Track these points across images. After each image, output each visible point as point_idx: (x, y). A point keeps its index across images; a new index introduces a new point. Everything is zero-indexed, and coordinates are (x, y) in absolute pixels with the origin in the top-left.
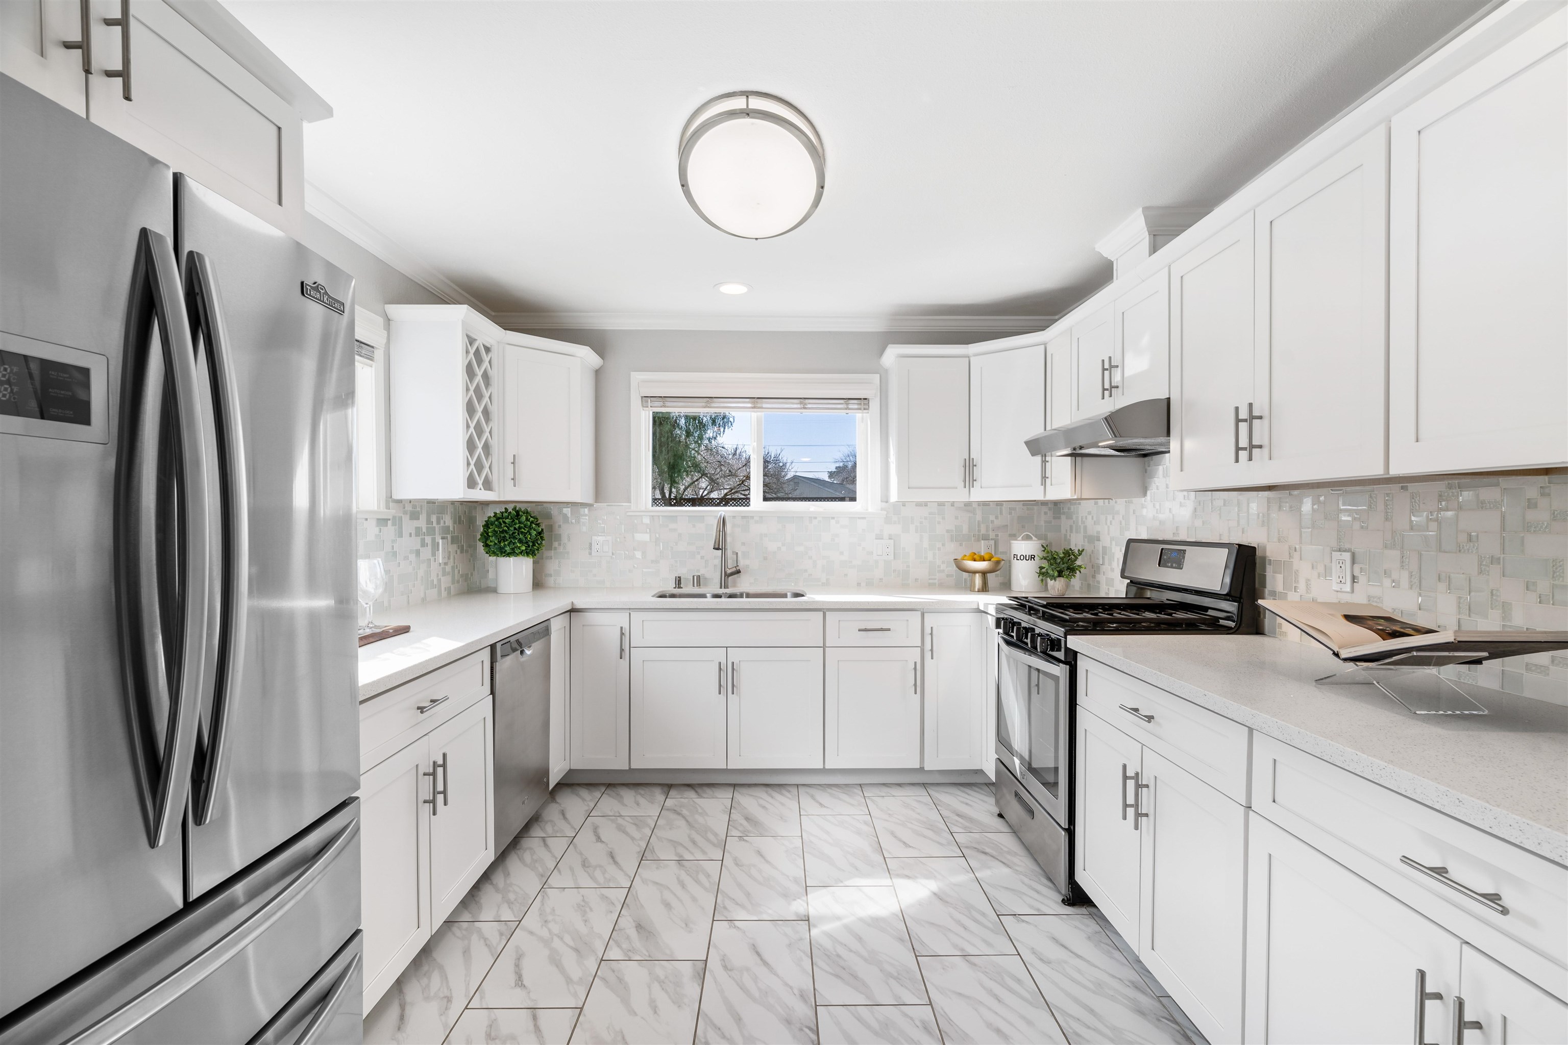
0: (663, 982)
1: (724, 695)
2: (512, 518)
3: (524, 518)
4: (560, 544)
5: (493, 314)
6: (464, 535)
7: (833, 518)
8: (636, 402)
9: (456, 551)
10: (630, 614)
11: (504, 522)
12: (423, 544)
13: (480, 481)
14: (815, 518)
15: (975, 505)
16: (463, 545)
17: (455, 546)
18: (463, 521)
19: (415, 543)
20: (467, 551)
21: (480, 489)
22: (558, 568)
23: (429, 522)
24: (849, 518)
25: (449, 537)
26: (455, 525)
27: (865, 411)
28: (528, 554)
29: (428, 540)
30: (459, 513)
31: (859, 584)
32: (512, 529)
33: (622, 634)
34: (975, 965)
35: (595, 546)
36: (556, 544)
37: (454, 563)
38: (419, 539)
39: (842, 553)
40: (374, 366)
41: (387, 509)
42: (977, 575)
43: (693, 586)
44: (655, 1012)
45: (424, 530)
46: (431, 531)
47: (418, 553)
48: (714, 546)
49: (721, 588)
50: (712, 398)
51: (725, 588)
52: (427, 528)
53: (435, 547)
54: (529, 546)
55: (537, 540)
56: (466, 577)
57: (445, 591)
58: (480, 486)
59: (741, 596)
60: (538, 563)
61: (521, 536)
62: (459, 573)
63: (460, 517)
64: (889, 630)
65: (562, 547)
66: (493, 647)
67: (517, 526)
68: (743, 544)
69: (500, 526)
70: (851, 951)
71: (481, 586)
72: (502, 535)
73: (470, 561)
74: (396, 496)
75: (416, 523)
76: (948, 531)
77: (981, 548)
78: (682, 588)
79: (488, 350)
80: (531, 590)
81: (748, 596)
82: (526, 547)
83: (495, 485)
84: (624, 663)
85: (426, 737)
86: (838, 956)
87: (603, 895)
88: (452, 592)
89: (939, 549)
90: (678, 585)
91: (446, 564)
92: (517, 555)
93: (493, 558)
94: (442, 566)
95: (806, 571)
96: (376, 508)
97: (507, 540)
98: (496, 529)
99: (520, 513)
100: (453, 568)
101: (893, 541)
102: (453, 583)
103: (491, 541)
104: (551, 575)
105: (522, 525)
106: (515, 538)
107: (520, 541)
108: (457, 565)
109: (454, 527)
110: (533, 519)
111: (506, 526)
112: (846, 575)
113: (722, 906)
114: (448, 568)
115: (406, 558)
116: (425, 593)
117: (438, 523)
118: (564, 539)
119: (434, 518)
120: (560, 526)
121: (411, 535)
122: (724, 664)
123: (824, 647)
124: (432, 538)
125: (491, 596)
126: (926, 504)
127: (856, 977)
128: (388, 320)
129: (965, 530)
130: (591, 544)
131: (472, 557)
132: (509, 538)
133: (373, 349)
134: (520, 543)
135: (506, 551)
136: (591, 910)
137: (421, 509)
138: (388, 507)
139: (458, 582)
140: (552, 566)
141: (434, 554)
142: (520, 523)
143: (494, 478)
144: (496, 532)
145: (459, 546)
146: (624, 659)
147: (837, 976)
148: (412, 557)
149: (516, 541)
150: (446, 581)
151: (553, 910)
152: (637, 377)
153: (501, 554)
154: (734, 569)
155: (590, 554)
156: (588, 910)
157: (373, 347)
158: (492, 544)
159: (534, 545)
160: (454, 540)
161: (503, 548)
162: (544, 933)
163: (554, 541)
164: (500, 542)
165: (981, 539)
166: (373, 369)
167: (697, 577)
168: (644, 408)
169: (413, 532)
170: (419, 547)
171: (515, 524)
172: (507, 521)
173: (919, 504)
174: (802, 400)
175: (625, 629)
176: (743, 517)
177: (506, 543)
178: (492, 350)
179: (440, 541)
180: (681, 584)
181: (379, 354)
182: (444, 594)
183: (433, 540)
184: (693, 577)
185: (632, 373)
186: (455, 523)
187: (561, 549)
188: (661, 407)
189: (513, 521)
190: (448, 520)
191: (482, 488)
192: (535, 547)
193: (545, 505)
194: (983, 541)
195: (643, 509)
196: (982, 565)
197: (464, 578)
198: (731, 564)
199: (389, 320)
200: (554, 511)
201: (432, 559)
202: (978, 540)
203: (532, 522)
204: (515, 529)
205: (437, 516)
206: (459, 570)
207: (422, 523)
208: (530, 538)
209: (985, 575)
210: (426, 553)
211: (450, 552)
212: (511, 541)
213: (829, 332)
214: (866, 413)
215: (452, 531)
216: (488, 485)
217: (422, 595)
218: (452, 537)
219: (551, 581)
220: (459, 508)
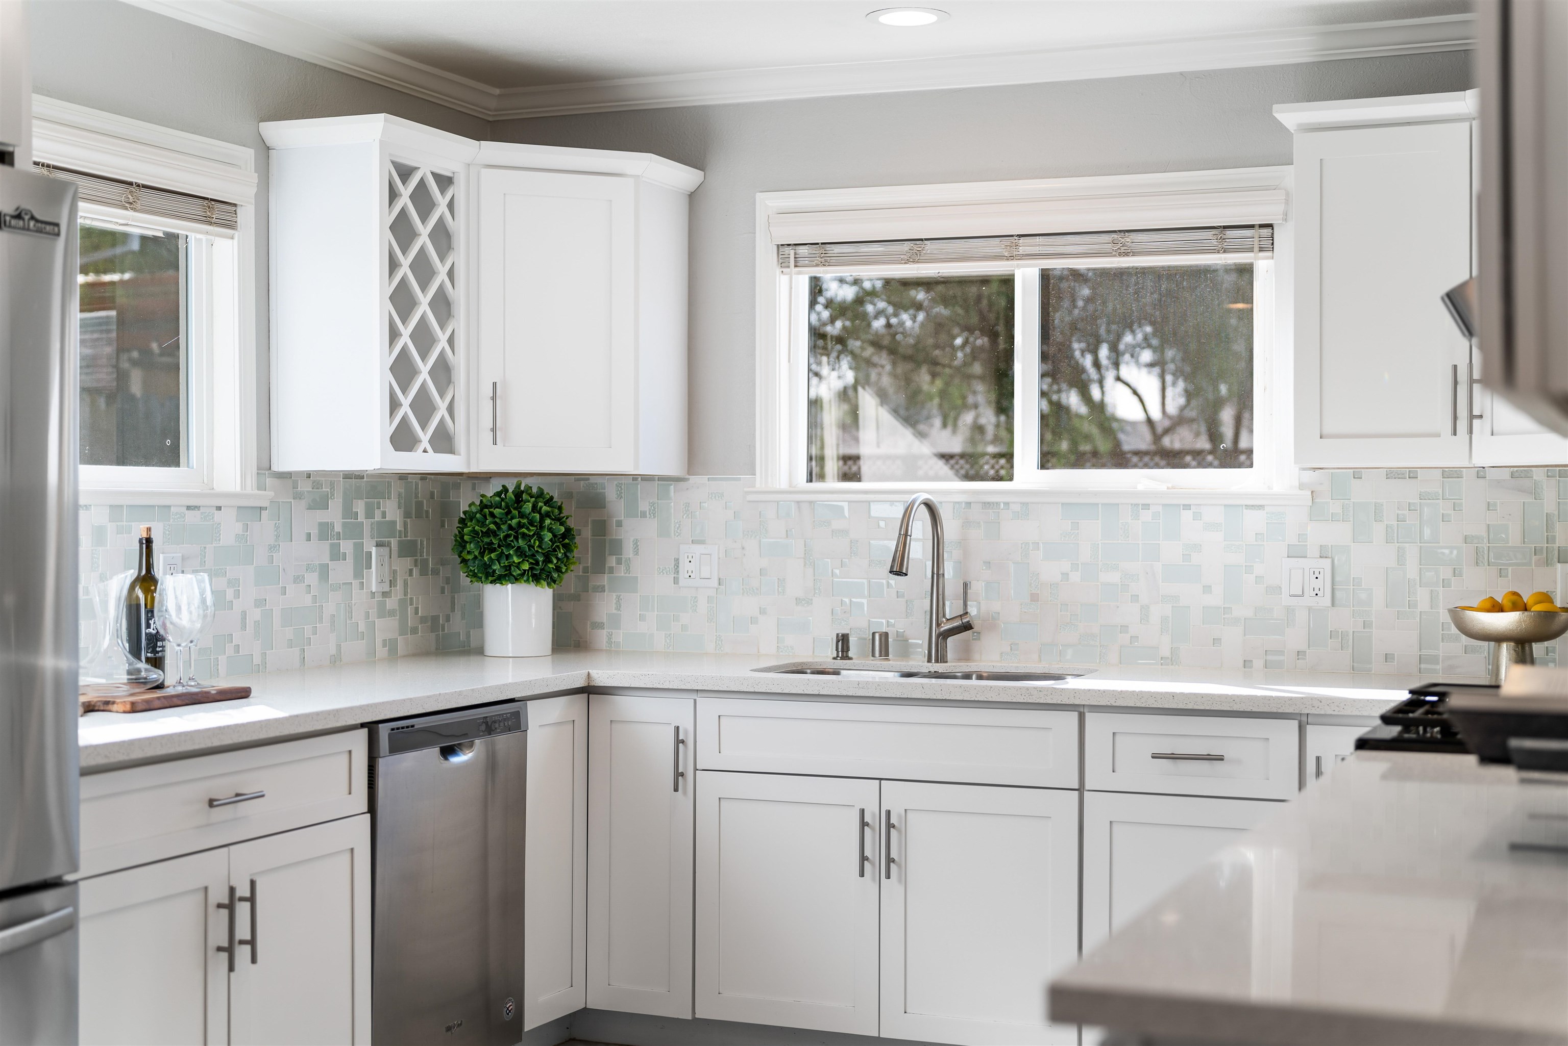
1: (873, 879)
2: (507, 506)
3: (528, 507)
4: (619, 562)
5: (497, 91)
6: (428, 539)
7: (1187, 507)
8: (766, 256)
9: (411, 571)
10: (695, 701)
11: (492, 515)
12: (336, 555)
13: (425, 437)
14: (1146, 506)
15: (1538, 475)
16: (427, 560)
17: (408, 562)
18: (427, 512)
19: (320, 551)
20: (435, 572)
21: (425, 451)
22: (614, 611)
23: (349, 512)
24: (1225, 506)
25: (394, 542)
26: (409, 520)
27: (1262, 254)
28: (536, 579)
29: (347, 546)
30: (416, 497)
31: (1247, 664)
32: (504, 527)
33: (679, 742)
35: (685, 566)
36: (612, 561)
37: (406, 594)
38: (326, 546)
39: (1207, 589)
40: (236, 236)
41: (259, 489)
42: (1504, 646)
43: (873, 655)
45: (338, 528)
46: (353, 531)
47: (324, 572)
48: (892, 567)
49: (929, 661)
50: (922, 240)
51: (937, 661)
52: (344, 525)
53: (362, 562)
54: (537, 563)
55: (555, 550)
56: (433, 623)
57: (384, 646)
58: (425, 443)
59: (967, 676)
60: (579, 600)
61: (521, 542)
62: (417, 613)
63: (419, 505)
64: (1220, 758)
65: (623, 567)
66: (372, 727)
67: (514, 522)
68: (988, 564)
69: (483, 524)
71: (469, 641)
72: (486, 540)
73: (443, 592)
74: (281, 465)
75: (321, 516)
76: (1466, 539)
77: (1555, 582)
78: (851, 659)
79: (444, 182)
80: (550, 653)
81: (980, 677)
82: (531, 563)
83: (460, 442)
84: (683, 800)
85: (225, 849)
88: (401, 648)
89: (1446, 584)
90: (842, 651)
91: (385, 594)
92: (516, 579)
93: (477, 584)
94: (379, 598)
95: (1124, 628)
96: (238, 489)
97: (494, 550)
98: (477, 528)
99: (525, 496)
100: (402, 603)
101: (1329, 561)
102: (402, 632)
103: (469, 552)
104: (600, 626)
105: (525, 521)
106: (509, 546)
107: (520, 552)
108: (411, 599)
109: (405, 524)
110: (548, 509)
111: (495, 523)
112: (1216, 641)
114: (391, 603)
115: (298, 579)
116: (339, 647)
117: (369, 514)
118: (628, 551)
119: (360, 507)
120: (619, 524)
121: (309, 537)
122: (873, 815)
123: (1081, 790)
124: (355, 544)
125: (474, 659)
126: (1412, 474)
128: (265, 150)
129: (1514, 537)
130: (677, 561)
131: (448, 583)
132: (499, 546)
133: (234, 208)
134: (519, 556)
135: (494, 571)
137: (332, 488)
138: (261, 487)
139: (414, 631)
141: (358, 574)
142: (522, 515)
143: (459, 429)
144: (476, 533)
145: (416, 561)
146: (685, 793)
148: (312, 578)
149: (511, 552)
150: (386, 628)
152: (768, 203)
153: (487, 578)
154: (957, 623)
155: (676, 581)
157: (235, 205)
158: (470, 557)
159: (548, 560)
160: (408, 549)
161: (490, 566)
163: (610, 555)
164: (482, 554)
165: (1556, 560)
166: (236, 241)
167: (880, 636)
168: (785, 270)
169: (315, 532)
170: (326, 559)
171: (512, 519)
172: (497, 511)
173: (1394, 474)
174: (1115, 236)
175: (686, 732)
176: (987, 505)
177: (493, 555)
178: (455, 180)
179: (374, 550)
180: (848, 650)
181: (246, 216)
182: (382, 652)
183: (359, 547)
184: (874, 634)
185: (760, 196)
186: (407, 515)
187: (621, 572)
188: (817, 265)
189: (509, 512)
190: (392, 511)
191: (429, 449)
192: (551, 566)
193: (593, 480)
194: (1559, 565)
195: (783, 485)
196: (1506, 621)
197: (429, 624)
198: (951, 609)
199: (268, 148)
200: (611, 493)
201: (356, 583)
202: (1548, 563)
203: (548, 515)
204: (510, 528)
205: (366, 503)
206: (417, 609)
207: (334, 514)
208: (539, 546)
209: (1523, 648)
210: (343, 571)
211: (395, 572)
212: (502, 553)
213: (1181, 74)
214: (1267, 258)
215: (400, 531)
216: (441, 442)
217: (333, 651)
218: (400, 543)
219: (601, 637)
220: (417, 488)
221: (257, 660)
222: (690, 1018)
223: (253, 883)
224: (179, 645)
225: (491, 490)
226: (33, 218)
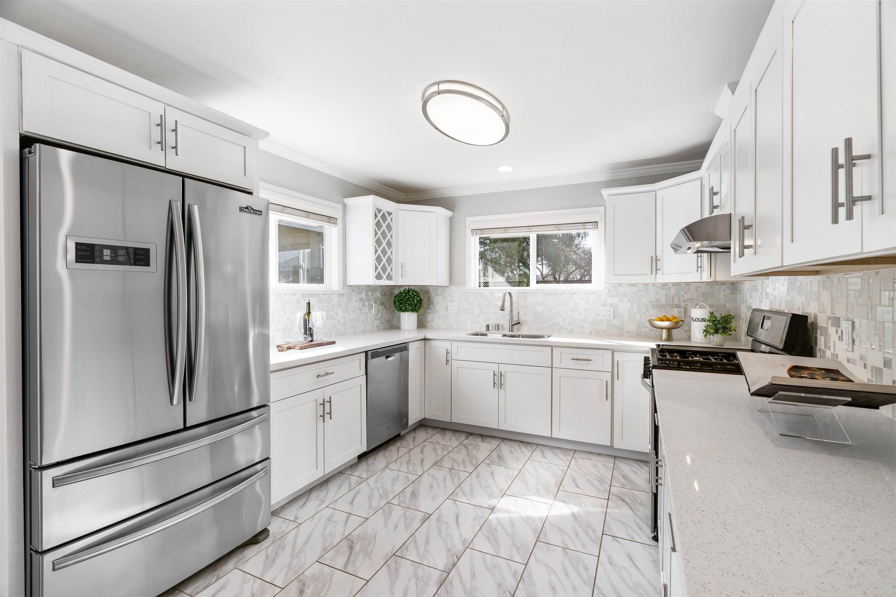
0: (407, 518)
1: (497, 388)
2: (406, 293)
3: (411, 294)
4: (433, 306)
5: (404, 194)
6: (387, 301)
7: (575, 293)
8: (468, 232)
9: (383, 309)
10: (451, 342)
11: (402, 295)
12: (364, 305)
13: (384, 276)
14: (565, 293)
15: (670, 285)
16: (387, 306)
17: (382, 307)
18: (387, 295)
19: (360, 305)
20: (389, 309)
21: (385, 280)
22: (432, 318)
23: (367, 295)
24: (585, 293)
25: (379, 302)
26: (382, 297)
27: (595, 229)
28: (413, 311)
29: (366, 303)
30: (384, 290)
31: (591, 333)
32: (405, 298)
33: (447, 352)
34: (567, 554)
35: (449, 308)
36: (431, 306)
37: (382, 314)
38: (361, 303)
39: (580, 314)
40: (337, 226)
41: (343, 289)
42: (664, 330)
43: (495, 330)
44: (395, 529)
45: (364, 299)
46: (368, 299)
47: (361, 309)
48: (501, 308)
49: (509, 331)
50: (507, 228)
51: (511, 332)
52: (366, 298)
53: (371, 307)
54: (413, 307)
55: (417, 304)
56: (389, 321)
57: (376, 327)
58: (385, 278)
59: (519, 336)
60: (424, 316)
61: (409, 302)
62: (385, 319)
63: (385, 293)
64: (590, 360)
65: (434, 308)
66: (366, 352)
67: (407, 297)
68: (524, 308)
69: (400, 298)
70: (504, 529)
71: (398, 325)
72: (401, 302)
73: (391, 314)
74: (349, 283)
75: (360, 296)
76: (650, 302)
77: (674, 313)
78: (490, 331)
79: (390, 214)
80: (416, 329)
81: (523, 337)
82: (411, 307)
83: (394, 278)
84: (448, 367)
85: (323, 388)
86: (496, 530)
87: (407, 476)
88: (380, 328)
89: (644, 313)
90: (488, 329)
91: (376, 315)
92: (408, 311)
93: (399, 312)
94: (375, 316)
95: (559, 324)
96: (338, 289)
97: (403, 304)
98: (398, 299)
99: (410, 291)
100: (381, 317)
101: (613, 307)
102: (381, 323)
103: (397, 305)
104: (429, 322)
105: (410, 297)
106: (406, 303)
107: (409, 304)
108: (383, 316)
109: (382, 298)
110: (416, 294)
111: (403, 297)
112: (583, 327)
113: (456, 493)
114: (378, 317)
115: (354, 312)
116: (365, 328)
117: (372, 295)
118: (435, 304)
119: (370, 294)
120: (433, 297)
121: (357, 301)
122: (497, 372)
123: (552, 367)
124: (369, 303)
125: (399, 330)
126: (635, 285)
127: (496, 541)
128: (345, 206)
129: (663, 301)
130: (447, 306)
131: (392, 312)
132: (404, 303)
133: (336, 219)
134: (408, 306)
135: (403, 309)
136: (398, 481)
137: (363, 289)
138: (344, 289)
139: (384, 323)
140: (430, 317)
141: (369, 310)
142: (409, 296)
143: (393, 274)
144: (398, 300)
145: (384, 306)
146: (449, 365)
147: (488, 538)
148: (357, 311)
149: (407, 305)
150: (377, 323)
151: (383, 478)
152: (469, 219)
153: (401, 311)
154: (516, 322)
155: (447, 311)
156: (397, 481)
157: (337, 219)
158: (397, 306)
159: (416, 306)
160: (382, 304)
161: (402, 308)
162: (373, 486)
163: (431, 305)
164: (400, 305)
165: (674, 307)
166: (337, 228)
167: (497, 325)
168: (473, 236)
169: (358, 300)
170: (361, 306)
171: (407, 296)
172: (403, 295)
173: (630, 285)
174: (557, 226)
175: (449, 350)
176: (524, 293)
177: (402, 305)
178: (392, 213)
179: (374, 304)
180: (489, 328)
181: (340, 221)
182: (376, 329)
183: (370, 303)
184: (495, 325)
185: (467, 218)
186: (382, 295)
187: (434, 309)
188: (481, 234)
189: (406, 295)
190: (378, 294)
191: (386, 279)
192: (416, 308)
193: (427, 287)
194: (676, 309)
195: (473, 288)
196: (666, 324)
197: (388, 321)
198: (515, 319)
199: (346, 205)
200: (431, 290)
201: (369, 312)
202: (672, 308)
203: (416, 295)
204: (407, 298)
205: (372, 293)
206: (385, 318)
207: (363, 296)
208: (414, 303)
209: (669, 331)
210: (365, 309)
211: (379, 309)
212: (405, 304)
213: (573, 184)
214: (596, 230)
215: (380, 300)
216: (389, 277)
217: (363, 329)
218: (380, 302)
219: (429, 325)
220: (385, 289)
221: (343, 332)
222: (450, 422)
223: (330, 397)
224: (316, 331)
225: (402, 290)
226: (252, 209)
